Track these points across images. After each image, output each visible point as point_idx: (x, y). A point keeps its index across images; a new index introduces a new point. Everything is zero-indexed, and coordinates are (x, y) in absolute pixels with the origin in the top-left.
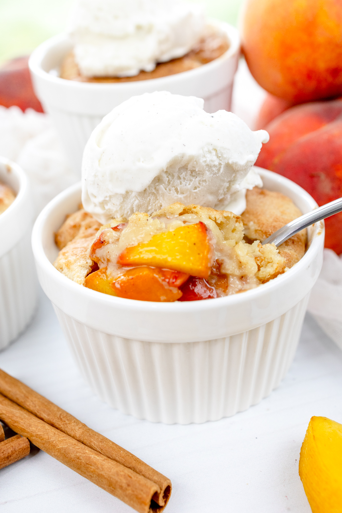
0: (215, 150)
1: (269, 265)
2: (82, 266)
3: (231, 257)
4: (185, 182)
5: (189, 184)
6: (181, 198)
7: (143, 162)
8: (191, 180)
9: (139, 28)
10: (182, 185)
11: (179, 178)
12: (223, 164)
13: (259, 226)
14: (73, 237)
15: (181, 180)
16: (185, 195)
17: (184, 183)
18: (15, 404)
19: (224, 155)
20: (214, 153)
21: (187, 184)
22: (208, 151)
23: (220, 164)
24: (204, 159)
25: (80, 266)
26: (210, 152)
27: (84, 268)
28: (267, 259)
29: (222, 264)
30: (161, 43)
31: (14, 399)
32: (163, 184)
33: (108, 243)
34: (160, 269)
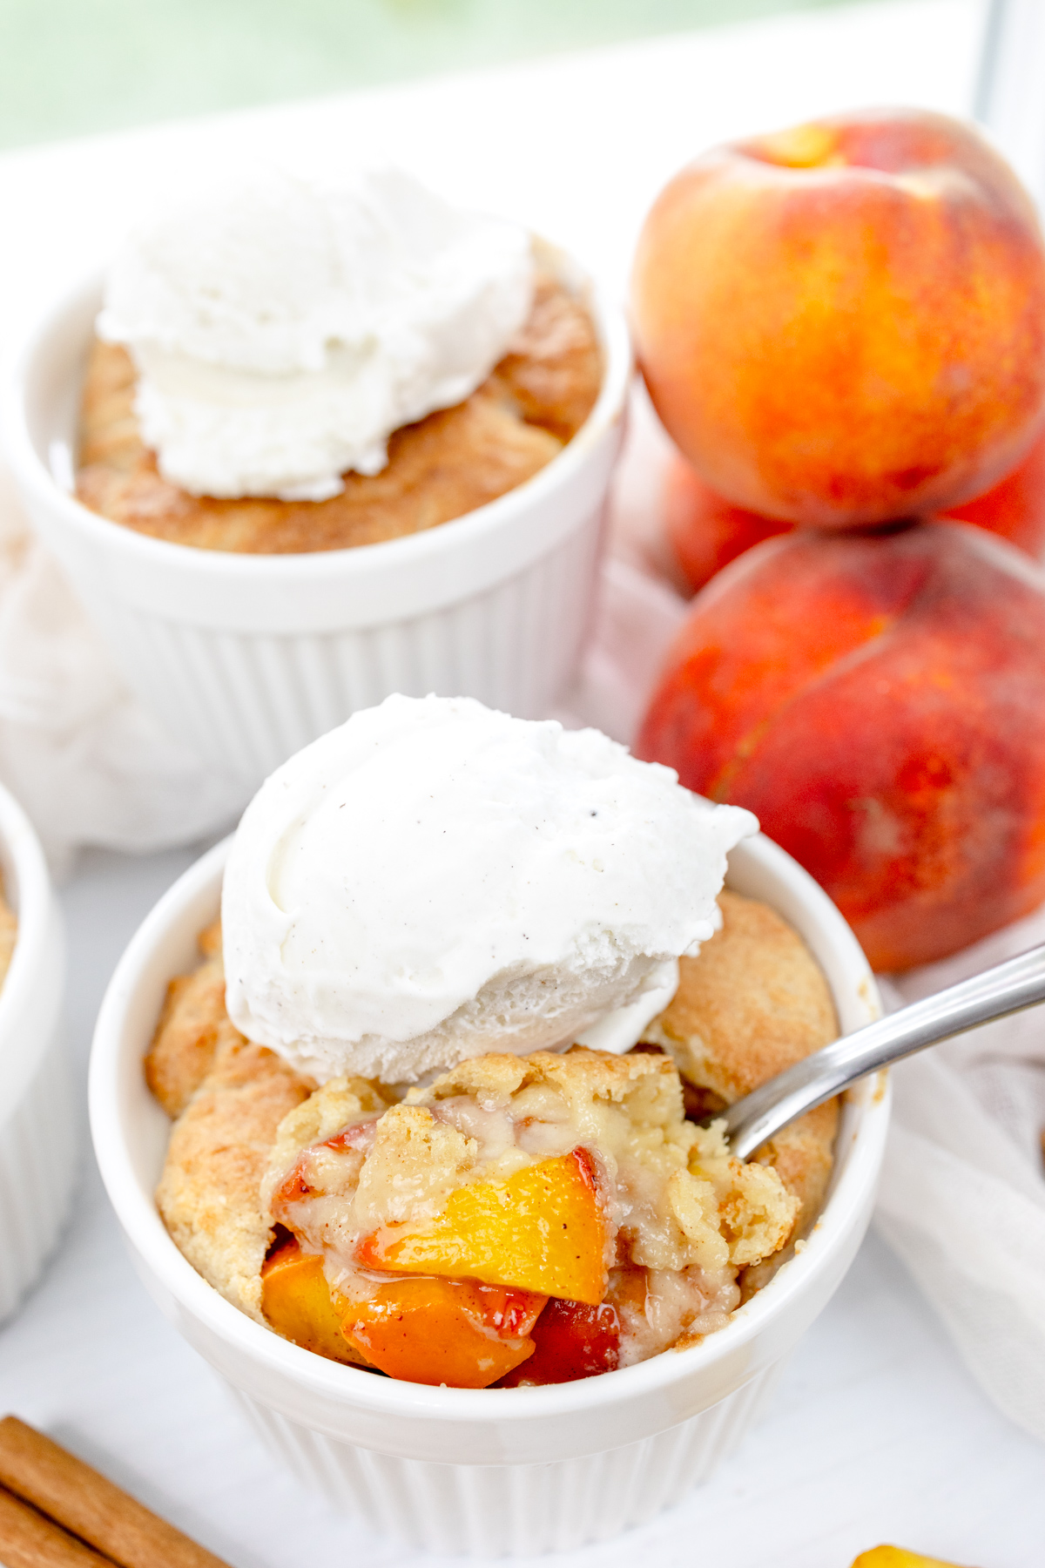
0: (610, 933)
1: (759, 1228)
2: (248, 1232)
3: (657, 1221)
4: (525, 1002)
5: (537, 1004)
6: (512, 1035)
7: (410, 978)
8: (540, 997)
9: (334, 345)
10: (517, 1009)
11: (508, 995)
12: (628, 958)
13: (716, 1053)
14: (201, 1075)
15: (513, 1000)
16: (523, 1026)
17: (522, 1005)
18: (76, 1543)
19: (631, 941)
20: (605, 940)
21: (531, 1007)
22: (590, 941)
23: (620, 960)
24: (580, 962)
25: (242, 1230)
26: (593, 940)
27: (254, 1238)
28: (754, 1207)
29: (633, 1240)
30: (400, 387)
31: (73, 1524)
32: (467, 1017)
33: (323, 1193)
34: (473, 1286)
